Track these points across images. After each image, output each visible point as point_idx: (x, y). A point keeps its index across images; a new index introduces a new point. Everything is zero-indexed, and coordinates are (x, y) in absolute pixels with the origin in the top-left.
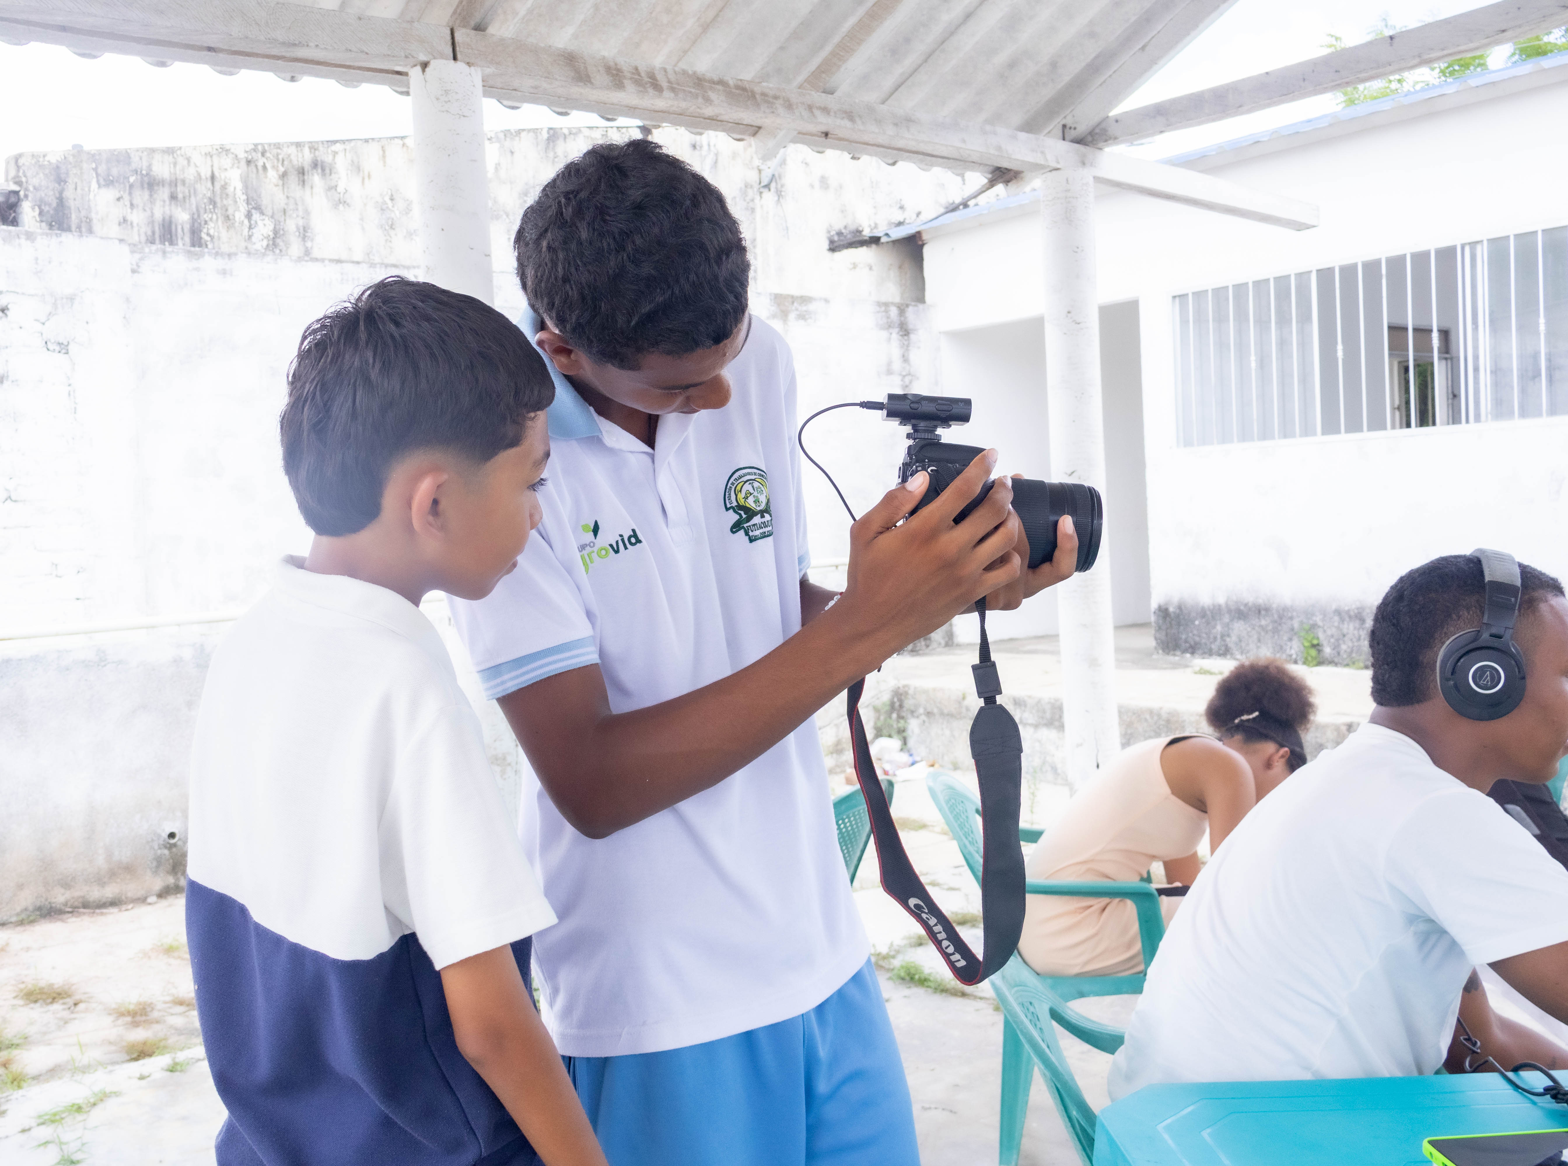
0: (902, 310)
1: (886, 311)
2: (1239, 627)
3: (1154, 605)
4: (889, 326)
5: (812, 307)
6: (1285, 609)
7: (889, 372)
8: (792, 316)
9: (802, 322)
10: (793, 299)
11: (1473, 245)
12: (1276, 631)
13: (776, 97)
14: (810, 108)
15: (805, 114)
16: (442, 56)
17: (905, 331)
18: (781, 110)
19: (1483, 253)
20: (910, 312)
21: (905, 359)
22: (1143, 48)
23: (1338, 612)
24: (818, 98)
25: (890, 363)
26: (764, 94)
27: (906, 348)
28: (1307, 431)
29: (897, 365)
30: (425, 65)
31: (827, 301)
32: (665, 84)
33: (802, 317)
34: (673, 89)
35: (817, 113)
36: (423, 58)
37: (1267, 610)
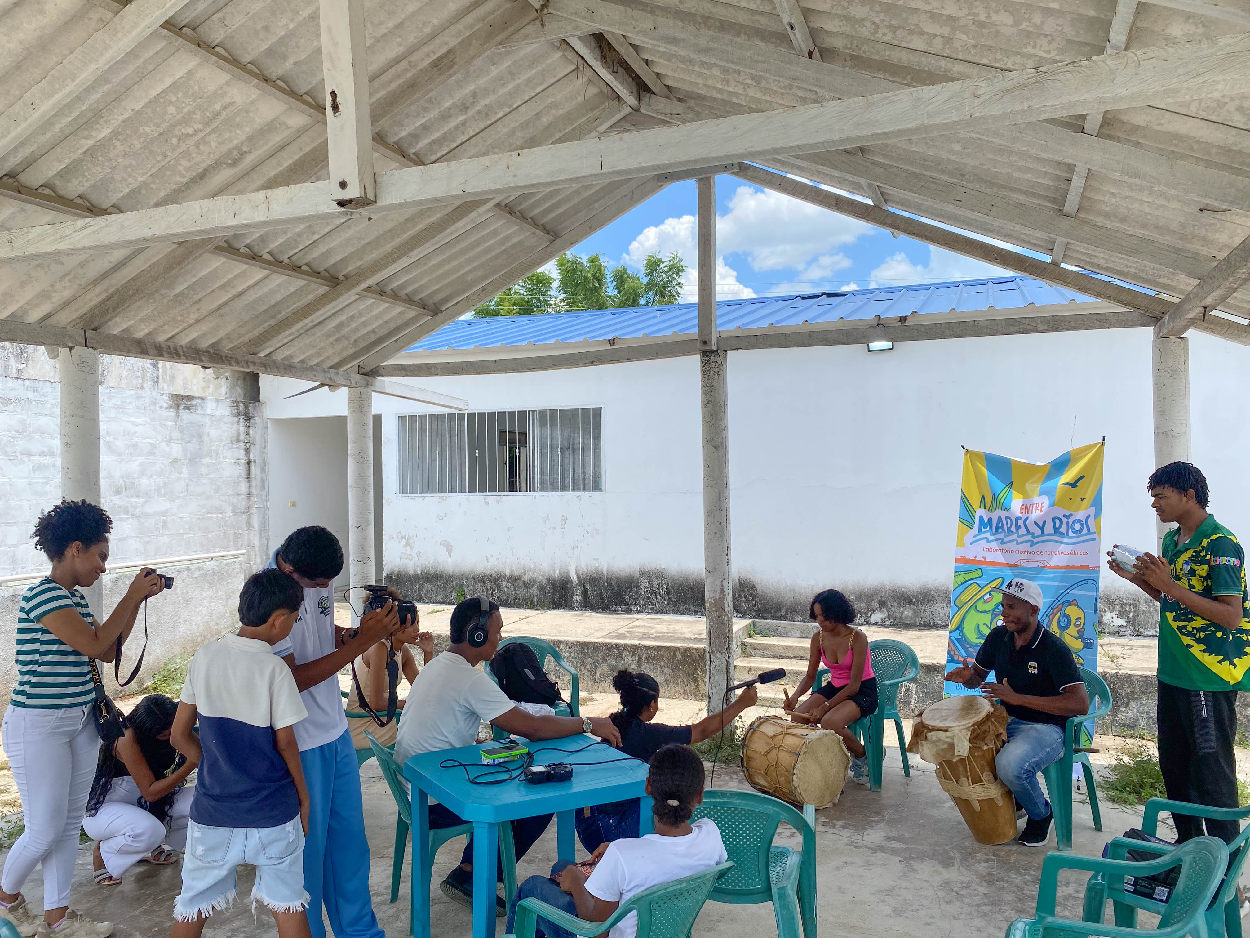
0: (246, 407)
1: (237, 406)
2: (427, 586)
3: (385, 574)
4: (239, 414)
5: (194, 402)
6: (450, 576)
7: (238, 441)
8: (181, 407)
9: (187, 411)
10: (183, 397)
11: (533, 411)
12: (445, 588)
13: (232, 358)
14: (247, 362)
15: (245, 365)
16: (80, 345)
17: (248, 418)
18: (234, 363)
19: (537, 416)
20: (251, 407)
21: (247, 433)
22: (396, 341)
23: (473, 578)
24: (250, 358)
25: (238, 435)
26: (226, 356)
27: (248, 427)
28: (462, 490)
29: (242, 437)
30: (71, 349)
31: (203, 399)
32: (182, 353)
33: (187, 408)
34: (185, 356)
35: (250, 364)
36: (71, 345)
37: (441, 577)
